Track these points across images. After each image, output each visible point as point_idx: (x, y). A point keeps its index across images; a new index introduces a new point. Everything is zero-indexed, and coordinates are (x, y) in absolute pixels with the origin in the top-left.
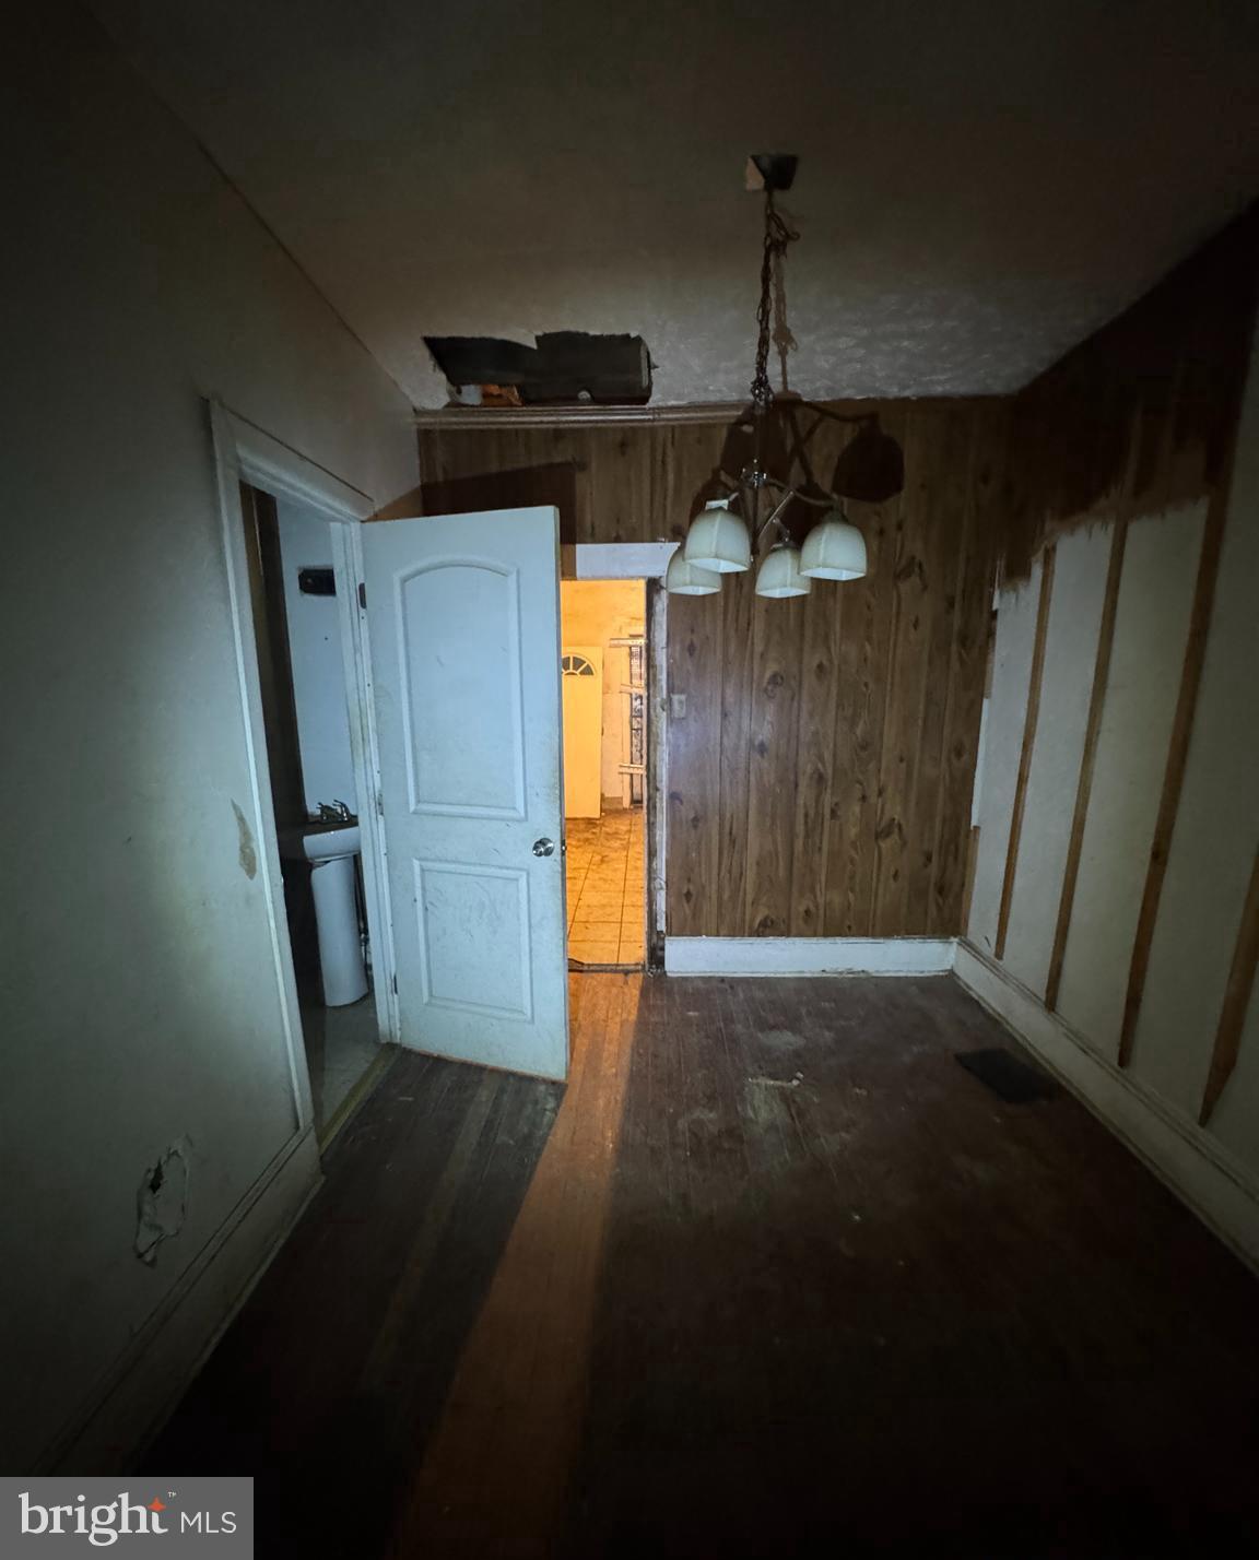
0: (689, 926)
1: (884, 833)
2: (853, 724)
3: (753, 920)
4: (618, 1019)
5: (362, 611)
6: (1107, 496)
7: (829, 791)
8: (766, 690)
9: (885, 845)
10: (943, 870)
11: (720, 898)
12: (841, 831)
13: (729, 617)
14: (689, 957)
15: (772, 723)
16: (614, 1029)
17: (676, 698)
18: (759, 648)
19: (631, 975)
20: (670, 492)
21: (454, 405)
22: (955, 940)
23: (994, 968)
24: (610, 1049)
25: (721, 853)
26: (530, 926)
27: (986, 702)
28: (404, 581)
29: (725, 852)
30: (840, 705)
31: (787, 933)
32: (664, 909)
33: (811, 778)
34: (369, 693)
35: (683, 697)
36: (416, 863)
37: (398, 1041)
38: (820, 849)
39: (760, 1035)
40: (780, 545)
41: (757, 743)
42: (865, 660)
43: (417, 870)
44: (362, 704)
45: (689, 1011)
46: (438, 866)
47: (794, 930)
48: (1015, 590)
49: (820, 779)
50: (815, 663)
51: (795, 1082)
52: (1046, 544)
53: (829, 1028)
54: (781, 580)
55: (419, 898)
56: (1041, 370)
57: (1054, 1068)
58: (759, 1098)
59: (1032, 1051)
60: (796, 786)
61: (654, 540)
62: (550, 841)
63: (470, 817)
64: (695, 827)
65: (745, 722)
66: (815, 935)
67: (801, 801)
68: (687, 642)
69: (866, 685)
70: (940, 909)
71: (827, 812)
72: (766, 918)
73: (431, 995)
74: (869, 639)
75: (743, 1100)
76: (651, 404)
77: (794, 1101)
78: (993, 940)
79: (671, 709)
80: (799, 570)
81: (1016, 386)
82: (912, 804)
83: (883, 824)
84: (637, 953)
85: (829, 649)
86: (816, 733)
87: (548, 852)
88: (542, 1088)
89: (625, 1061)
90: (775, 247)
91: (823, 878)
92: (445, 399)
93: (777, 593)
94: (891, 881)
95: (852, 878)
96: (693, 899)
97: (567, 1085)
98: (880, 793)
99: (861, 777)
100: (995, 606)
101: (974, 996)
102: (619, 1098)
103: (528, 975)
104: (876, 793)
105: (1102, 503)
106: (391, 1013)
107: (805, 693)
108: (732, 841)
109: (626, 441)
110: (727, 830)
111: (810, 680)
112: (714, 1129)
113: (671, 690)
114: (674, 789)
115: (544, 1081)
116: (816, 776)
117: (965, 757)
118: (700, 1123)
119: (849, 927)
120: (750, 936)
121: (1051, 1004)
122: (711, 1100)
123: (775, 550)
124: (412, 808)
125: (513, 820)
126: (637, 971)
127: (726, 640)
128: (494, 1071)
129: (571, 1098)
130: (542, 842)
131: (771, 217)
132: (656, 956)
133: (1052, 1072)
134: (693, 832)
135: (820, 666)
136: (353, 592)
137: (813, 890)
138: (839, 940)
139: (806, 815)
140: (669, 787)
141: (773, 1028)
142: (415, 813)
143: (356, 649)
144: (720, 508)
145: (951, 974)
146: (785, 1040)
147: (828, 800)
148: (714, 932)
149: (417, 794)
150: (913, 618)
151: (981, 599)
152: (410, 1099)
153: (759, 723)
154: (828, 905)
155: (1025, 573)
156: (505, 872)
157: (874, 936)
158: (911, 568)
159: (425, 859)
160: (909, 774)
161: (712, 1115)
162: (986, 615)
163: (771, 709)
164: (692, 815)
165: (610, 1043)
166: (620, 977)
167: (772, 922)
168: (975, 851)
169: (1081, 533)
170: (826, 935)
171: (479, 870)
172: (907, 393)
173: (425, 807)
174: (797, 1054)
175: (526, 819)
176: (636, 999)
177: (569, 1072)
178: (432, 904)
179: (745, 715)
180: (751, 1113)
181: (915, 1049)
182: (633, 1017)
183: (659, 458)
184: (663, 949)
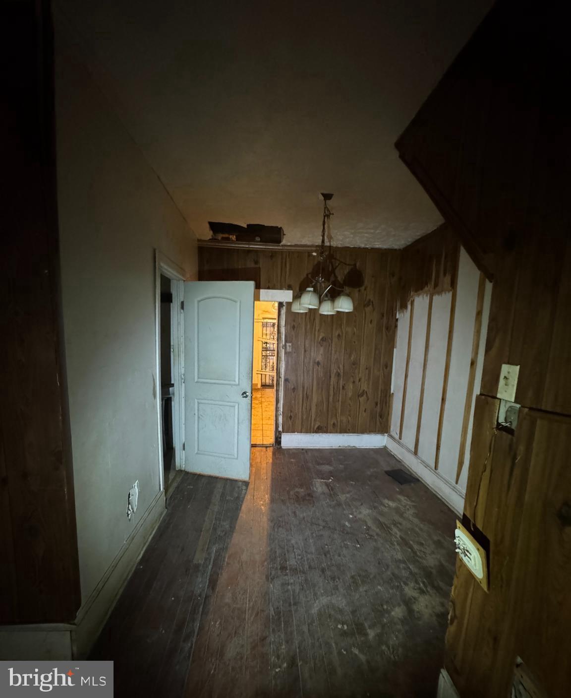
0: (290, 428)
1: (362, 395)
2: (350, 356)
3: (314, 425)
4: (265, 462)
5: (182, 311)
6: (427, 287)
7: (342, 379)
8: (320, 343)
9: (361, 399)
10: (382, 409)
11: (302, 417)
12: (346, 394)
13: (307, 317)
14: (291, 441)
15: (322, 355)
16: (264, 465)
17: (288, 344)
18: (317, 328)
19: (268, 448)
20: (288, 273)
21: (213, 240)
22: (386, 435)
23: (399, 443)
24: (263, 471)
25: (303, 401)
26: (238, 423)
27: (395, 349)
28: (199, 301)
29: (305, 400)
30: (346, 350)
31: (326, 432)
32: (281, 422)
33: (336, 374)
34: (182, 340)
35: (290, 344)
36: (196, 400)
37: (183, 469)
38: (338, 401)
39: (317, 467)
40: (327, 299)
41: (316, 361)
42: (354, 334)
43: (196, 404)
44: (179, 343)
45: (291, 459)
46: (203, 401)
47: (329, 431)
48: (403, 312)
49: (338, 375)
50: (337, 334)
51: (330, 480)
52: (412, 299)
53: (341, 464)
54: (327, 309)
55: (196, 414)
56: (409, 244)
57: (417, 475)
58: (318, 485)
59: (410, 470)
60: (330, 377)
61: (281, 289)
62: (247, 392)
63: (218, 384)
64: (294, 392)
65: (312, 354)
66: (336, 432)
67: (332, 383)
68: (292, 325)
69: (355, 342)
70: (381, 423)
71: (341, 387)
72: (319, 426)
73: (198, 450)
74: (355, 326)
75: (312, 485)
76: (282, 243)
77: (330, 486)
78: (398, 433)
79: (286, 348)
80: (333, 309)
81: (402, 247)
82: (371, 384)
83: (361, 391)
84: (270, 440)
85: (341, 329)
86: (337, 359)
87: (246, 397)
88: (241, 483)
89: (270, 474)
90: (327, 215)
91: (340, 411)
92: (209, 237)
93: (326, 313)
94: (363, 412)
95: (350, 411)
96: (292, 419)
97: (249, 483)
98: (360, 380)
99: (353, 375)
100: (397, 317)
101: (392, 454)
102: (269, 486)
103: (236, 441)
104: (358, 381)
105: (426, 289)
106: (181, 458)
107: (333, 343)
108: (307, 397)
109: (272, 255)
110: (305, 393)
111: (335, 340)
112: (303, 494)
113: (286, 341)
114: (287, 377)
115: (241, 481)
116: (337, 374)
117: (388, 369)
118: (297, 492)
119: (349, 430)
120: (313, 433)
121: (416, 453)
122: (301, 486)
123: (325, 300)
124: (196, 380)
125: (235, 385)
126: (270, 447)
127: (306, 325)
128: (221, 479)
129: (251, 486)
130: (245, 393)
131: (326, 208)
132: (278, 441)
133: (416, 476)
134: (293, 393)
135: (339, 335)
136: (179, 304)
137: (336, 415)
138: (345, 434)
139: (334, 388)
140: (285, 376)
141: (322, 464)
142: (197, 382)
143: (179, 324)
144: (311, 291)
145: (385, 448)
146: (326, 468)
147: (341, 383)
148: (300, 431)
149: (198, 374)
150: (370, 320)
151: (393, 315)
152: (192, 487)
153: (318, 354)
154: (341, 421)
155: (406, 307)
156: (229, 404)
157: (358, 433)
158: (369, 303)
159: (199, 399)
160: (369, 374)
161: (302, 490)
162: (394, 320)
163: (322, 350)
164: (293, 387)
165: (263, 469)
166: (264, 449)
167: (321, 427)
168: (392, 403)
169: (421, 297)
170: (341, 432)
171: (221, 403)
172: (367, 247)
173: (199, 380)
174: (331, 472)
175: (239, 384)
176: (271, 456)
177: (250, 478)
178: (201, 415)
179: (312, 351)
180: (315, 489)
181: (371, 470)
182: (271, 461)
183: (284, 261)
184: (280, 438)
